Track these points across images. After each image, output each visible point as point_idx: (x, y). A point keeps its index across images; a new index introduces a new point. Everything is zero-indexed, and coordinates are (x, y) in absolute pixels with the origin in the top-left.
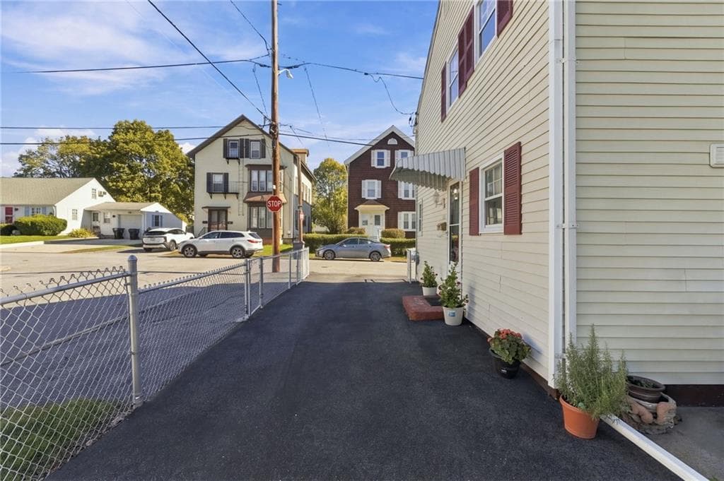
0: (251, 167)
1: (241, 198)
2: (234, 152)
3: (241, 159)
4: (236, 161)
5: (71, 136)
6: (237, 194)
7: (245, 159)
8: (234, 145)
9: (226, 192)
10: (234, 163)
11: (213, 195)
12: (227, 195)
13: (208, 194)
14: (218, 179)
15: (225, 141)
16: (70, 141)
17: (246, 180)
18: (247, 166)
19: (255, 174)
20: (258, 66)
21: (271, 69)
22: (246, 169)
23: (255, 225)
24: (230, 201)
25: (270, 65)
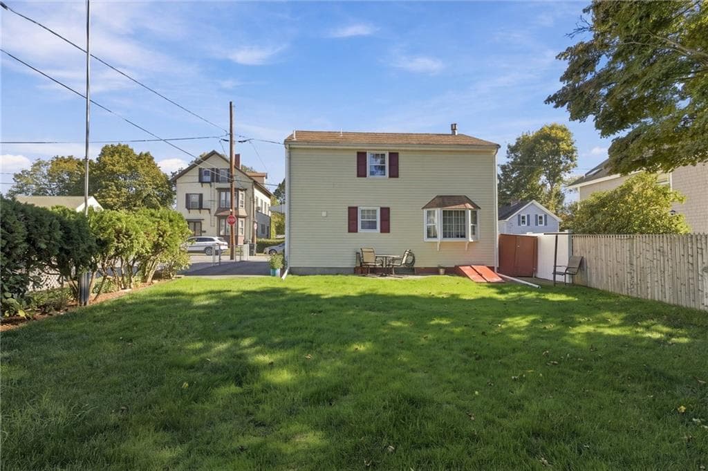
0: (220, 190)
1: (213, 213)
2: (208, 178)
3: (212, 183)
4: (208, 184)
5: (60, 157)
6: (209, 209)
7: (216, 183)
8: (207, 173)
9: (201, 208)
10: (206, 186)
11: (191, 211)
12: (202, 211)
13: (186, 210)
14: (195, 199)
15: (200, 169)
16: (59, 161)
17: (216, 199)
18: (217, 189)
19: (223, 194)
20: (222, 141)
21: (229, 142)
22: (216, 191)
23: (222, 233)
24: (204, 215)
25: (229, 140)
